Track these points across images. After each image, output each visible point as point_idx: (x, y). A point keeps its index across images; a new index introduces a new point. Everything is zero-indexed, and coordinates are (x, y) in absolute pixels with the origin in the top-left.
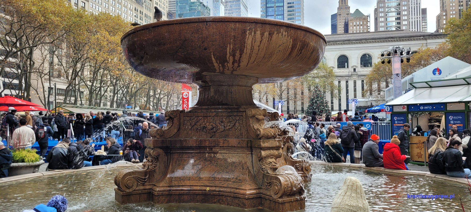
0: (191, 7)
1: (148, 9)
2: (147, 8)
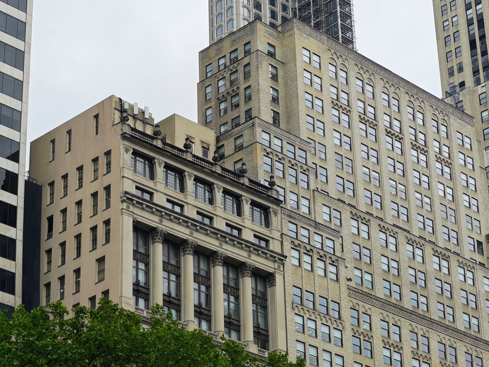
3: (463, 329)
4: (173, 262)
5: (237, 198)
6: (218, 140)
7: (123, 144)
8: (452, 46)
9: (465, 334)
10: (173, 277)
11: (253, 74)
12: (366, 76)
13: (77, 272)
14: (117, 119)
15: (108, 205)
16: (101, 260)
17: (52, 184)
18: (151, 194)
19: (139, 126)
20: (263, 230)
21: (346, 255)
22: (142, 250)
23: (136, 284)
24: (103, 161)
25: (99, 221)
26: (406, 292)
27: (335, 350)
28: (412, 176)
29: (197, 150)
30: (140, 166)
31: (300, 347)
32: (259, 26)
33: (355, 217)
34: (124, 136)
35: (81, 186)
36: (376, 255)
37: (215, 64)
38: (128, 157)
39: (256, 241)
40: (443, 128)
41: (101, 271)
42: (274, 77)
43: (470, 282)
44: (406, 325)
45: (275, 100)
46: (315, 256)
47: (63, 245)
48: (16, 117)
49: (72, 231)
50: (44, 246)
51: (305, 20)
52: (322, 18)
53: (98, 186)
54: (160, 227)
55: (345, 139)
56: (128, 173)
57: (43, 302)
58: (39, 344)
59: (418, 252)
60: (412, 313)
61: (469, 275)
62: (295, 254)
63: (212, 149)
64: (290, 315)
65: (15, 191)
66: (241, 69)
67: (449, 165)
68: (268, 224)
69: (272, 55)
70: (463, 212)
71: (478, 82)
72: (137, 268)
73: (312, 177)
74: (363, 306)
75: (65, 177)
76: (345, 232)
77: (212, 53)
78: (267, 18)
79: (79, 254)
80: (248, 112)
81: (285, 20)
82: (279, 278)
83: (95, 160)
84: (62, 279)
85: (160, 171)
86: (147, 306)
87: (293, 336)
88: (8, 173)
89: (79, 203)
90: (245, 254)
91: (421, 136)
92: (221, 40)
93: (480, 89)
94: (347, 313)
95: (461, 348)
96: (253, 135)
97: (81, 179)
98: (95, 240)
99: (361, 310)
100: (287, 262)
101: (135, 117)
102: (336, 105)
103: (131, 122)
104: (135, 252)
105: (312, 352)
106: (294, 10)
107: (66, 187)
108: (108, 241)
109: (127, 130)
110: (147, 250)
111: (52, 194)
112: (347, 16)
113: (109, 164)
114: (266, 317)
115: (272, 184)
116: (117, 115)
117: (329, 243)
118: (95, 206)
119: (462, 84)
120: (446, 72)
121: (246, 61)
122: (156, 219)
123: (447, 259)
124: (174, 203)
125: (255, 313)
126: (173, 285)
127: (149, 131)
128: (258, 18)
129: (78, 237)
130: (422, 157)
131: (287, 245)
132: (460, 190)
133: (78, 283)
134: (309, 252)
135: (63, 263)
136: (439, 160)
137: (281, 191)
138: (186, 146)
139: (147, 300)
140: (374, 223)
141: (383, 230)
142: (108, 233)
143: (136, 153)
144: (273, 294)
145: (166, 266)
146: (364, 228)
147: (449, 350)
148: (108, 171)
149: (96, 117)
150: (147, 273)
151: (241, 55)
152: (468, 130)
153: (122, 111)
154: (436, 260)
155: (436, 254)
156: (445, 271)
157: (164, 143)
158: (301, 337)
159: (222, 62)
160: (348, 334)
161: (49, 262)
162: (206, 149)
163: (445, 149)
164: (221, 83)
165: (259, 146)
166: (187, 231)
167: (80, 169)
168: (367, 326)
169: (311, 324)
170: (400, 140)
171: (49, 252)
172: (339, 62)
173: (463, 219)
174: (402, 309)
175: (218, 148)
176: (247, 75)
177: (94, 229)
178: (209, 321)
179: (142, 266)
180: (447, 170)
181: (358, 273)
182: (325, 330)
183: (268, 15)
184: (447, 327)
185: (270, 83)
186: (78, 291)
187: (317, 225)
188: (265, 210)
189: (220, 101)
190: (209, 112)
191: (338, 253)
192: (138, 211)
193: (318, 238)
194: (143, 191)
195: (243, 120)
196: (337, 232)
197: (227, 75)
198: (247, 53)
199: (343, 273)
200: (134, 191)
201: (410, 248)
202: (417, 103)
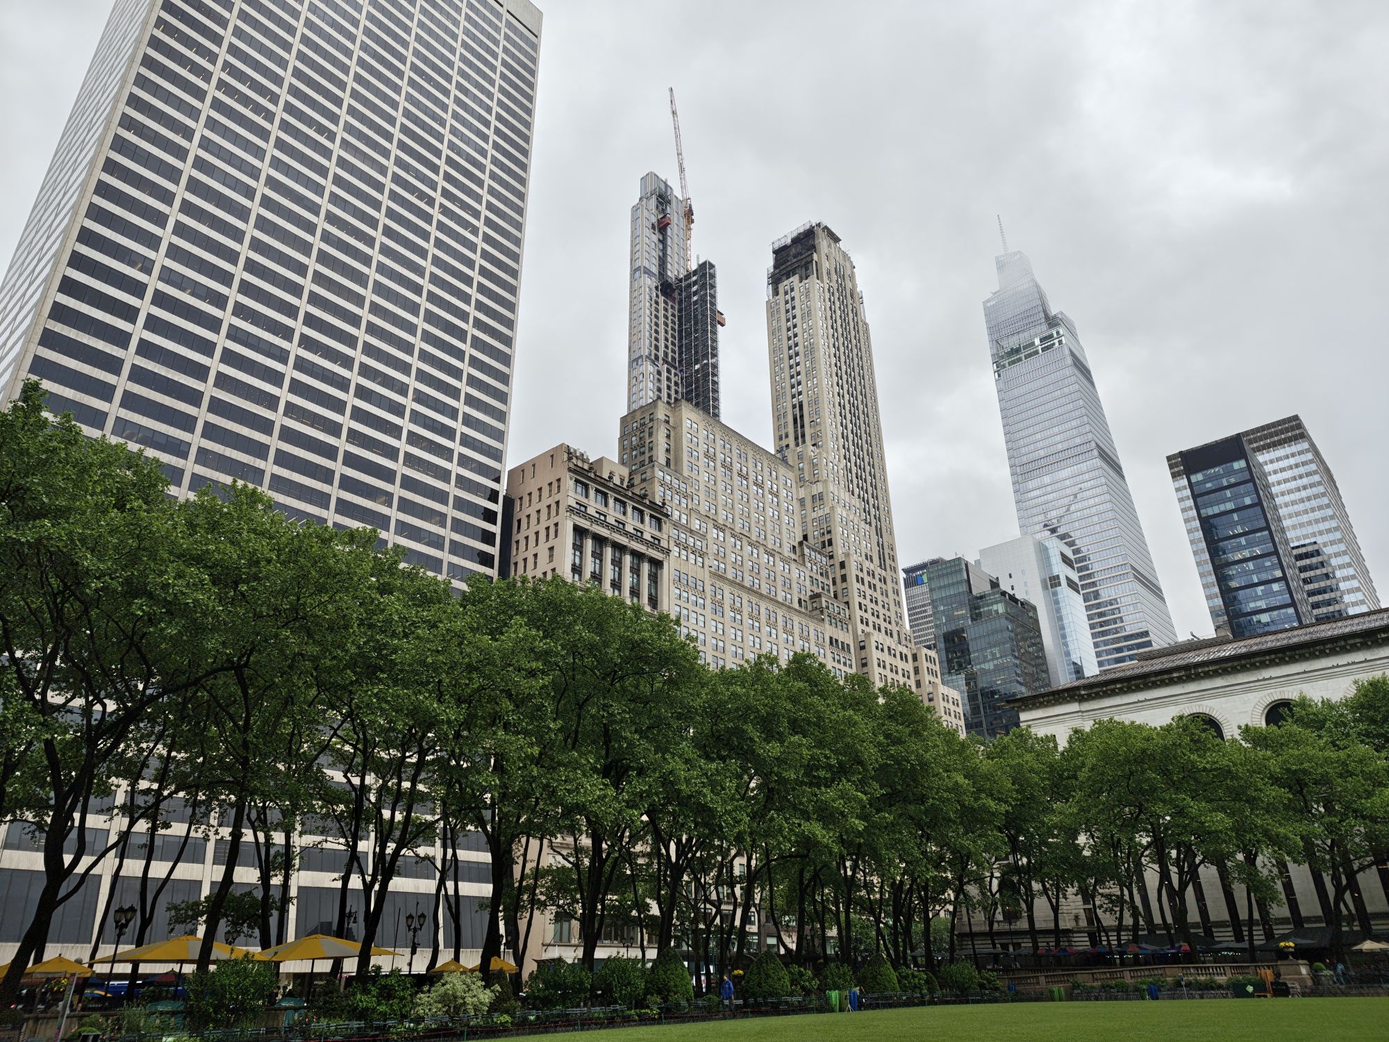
0: (976, 609)
1: (839, 624)
2: (833, 621)
3: (780, 600)
4: (598, 551)
5: (641, 513)
6: (630, 474)
7: (569, 474)
8: (782, 421)
9: (782, 604)
10: (598, 561)
11: (654, 433)
12: (726, 438)
13: (536, 556)
14: (566, 459)
15: (557, 514)
16: (551, 549)
17: (521, 499)
18: (586, 507)
19: (580, 464)
20: (657, 533)
21: (709, 551)
22: (578, 543)
23: (574, 565)
24: (555, 485)
25: (551, 523)
26: (746, 576)
27: (700, 611)
28: (753, 502)
29: (617, 480)
30: (579, 489)
31: (678, 609)
32: (660, 403)
33: (716, 527)
34: (570, 470)
35: (540, 501)
36: (728, 552)
37: (630, 426)
38: (571, 483)
39: (652, 540)
40: (774, 473)
41: (551, 556)
42: (668, 436)
43: (787, 571)
44: (745, 597)
45: (668, 451)
46: (690, 551)
47: (527, 538)
48: (499, 454)
49: (533, 529)
50: (514, 538)
51: (689, 400)
52: (701, 399)
53: (551, 501)
54: (591, 529)
55: (712, 477)
56: (571, 493)
57: (512, 573)
58: (511, 600)
59: (755, 551)
60: (749, 589)
61: (787, 566)
62: (677, 549)
63: (627, 480)
64: (672, 588)
65: (496, 502)
66: (647, 430)
67: (777, 496)
68: (660, 530)
69: (667, 422)
70: (784, 527)
71: (797, 445)
72: (575, 554)
73: (690, 501)
74: (718, 584)
75: (530, 494)
76: (709, 536)
77: (629, 419)
78: (665, 398)
79: (537, 545)
80: (651, 458)
81: (676, 400)
82: (666, 564)
83: (550, 484)
84: (525, 560)
85: (592, 493)
86: (580, 580)
87: (674, 601)
88: (492, 490)
89: (538, 512)
90: (645, 548)
91: (760, 478)
92: (635, 411)
93: (799, 449)
94: (708, 588)
95: (780, 613)
96: (653, 472)
97: (540, 496)
98: (548, 536)
99: (717, 586)
100: (671, 554)
101: (577, 457)
102: (706, 455)
103: (574, 460)
104: (574, 544)
105: (684, 612)
106: (682, 393)
107: (530, 500)
108: (556, 536)
109: (571, 465)
110: (582, 543)
111: (521, 505)
112: (716, 399)
113: (559, 487)
114: (656, 589)
115: (664, 504)
116: (566, 455)
117: (698, 543)
118: (549, 513)
119: (787, 446)
120: (777, 438)
121: (650, 425)
122: (589, 523)
123: (773, 556)
124: (600, 514)
125: (650, 586)
126: (597, 566)
127: (586, 467)
128: (659, 398)
129: (537, 533)
130: (760, 491)
131: (672, 543)
132: (783, 512)
133: (535, 563)
134: (685, 549)
135: (527, 549)
136: (771, 493)
137: (669, 509)
138: (610, 478)
139: (580, 575)
140: (728, 532)
141: (733, 536)
142: (556, 531)
143: (577, 481)
144: (662, 575)
145: (594, 554)
146: (721, 534)
147: (772, 614)
148: (559, 492)
149: (552, 456)
150: (581, 558)
151: (647, 421)
152: (790, 474)
153: (569, 453)
154: (766, 556)
155: (767, 552)
156: (771, 563)
157: (596, 475)
158: (678, 602)
159: (635, 425)
160: (708, 601)
161: (517, 549)
162: (622, 481)
163: (775, 486)
164: (634, 439)
165: (656, 480)
166: (608, 532)
167: (540, 489)
168: (720, 597)
169: (685, 594)
170: (746, 479)
171: (517, 542)
172: (710, 428)
173: (784, 531)
174: (743, 586)
175: (630, 480)
176: (651, 434)
177: (548, 529)
178: (620, 590)
179: (578, 553)
180: (775, 499)
181: (716, 563)
182: (694, 598)
183: (666, 396)
184: (771, 599)
185: (665, 440)
186: (535, 568)
187: (691, 531)
188: (659, 521)
189: (632, 450)
190: (625, 456)
191: (704, 550)
192: (576, 518)
193: (692, 540)
194: (581, 505)
195: (647, 462)
196: (704, 536)
197: (638, 433)
198: (651, 420)
199: (707, 563)
200: (575, 505)
201: (750, 548)
202: (758, 457)
